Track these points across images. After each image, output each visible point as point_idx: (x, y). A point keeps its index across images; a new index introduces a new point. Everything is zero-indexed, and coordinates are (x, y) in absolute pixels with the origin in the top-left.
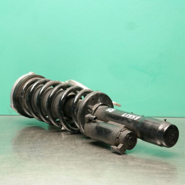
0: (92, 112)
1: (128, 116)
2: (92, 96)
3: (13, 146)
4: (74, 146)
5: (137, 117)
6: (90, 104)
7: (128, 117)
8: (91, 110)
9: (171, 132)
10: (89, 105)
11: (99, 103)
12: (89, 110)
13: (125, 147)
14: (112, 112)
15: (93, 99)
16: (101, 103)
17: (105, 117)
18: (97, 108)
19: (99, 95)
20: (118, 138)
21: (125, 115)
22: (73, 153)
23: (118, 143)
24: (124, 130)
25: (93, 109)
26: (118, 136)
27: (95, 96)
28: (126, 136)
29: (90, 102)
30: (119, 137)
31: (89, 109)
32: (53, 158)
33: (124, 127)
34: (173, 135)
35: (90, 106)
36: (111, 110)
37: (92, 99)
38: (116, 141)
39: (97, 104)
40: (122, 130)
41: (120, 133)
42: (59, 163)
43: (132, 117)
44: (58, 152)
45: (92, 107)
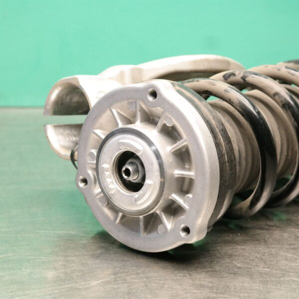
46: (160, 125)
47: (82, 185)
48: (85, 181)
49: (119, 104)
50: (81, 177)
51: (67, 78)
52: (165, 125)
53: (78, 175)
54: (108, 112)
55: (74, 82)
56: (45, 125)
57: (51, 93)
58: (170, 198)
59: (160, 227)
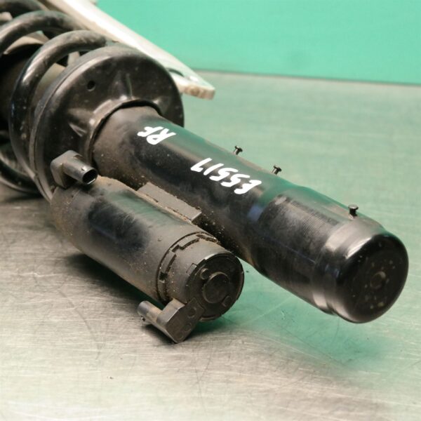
0: (88, 135)
1: (215, 173)
2: (88, 73)
5: (246, 181)
6: (80, 104)
7: (213, 178)
8: (85, 126)
9: (373, 265)
10: (74, 107)
11: (116, 96)
12: (73, 127)
13: (192, 312)
14: (159, 145)
15: (91, 84)
16: (124, 99)
17: (131, 164)
18: (105, 121)
19: (114, 65)
20: (163, 276)
21: (205, 168)
23: (166, 294)
24: (189, 244)
25: (94, 123)
26: (163, 270)
27: (99, 72)
28: (196, 270)
29: (77, 96)
30: (169, 273)
31: (76, 121)
33: (195, 222)
34: (383, 274)
35: (78, 112)
36: (158, 132)
37: (84, 84)
38: (157, 285)
39: (109, 102)
40: (182, 244)
41: (171, 254)
43: (227, 180)
45: (89, 113)
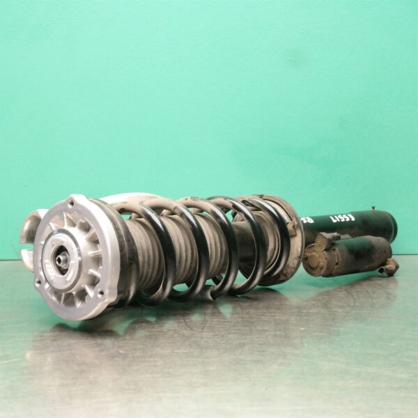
3: (52, 334)
4: (187, 330)
22: (190, 345)
32: (152, 359)
42: (168, 372)
44: (157, 346)
46: (78, 224)
47: (37, 285)
48: (39, 282)
49: (53, 219)
50: (37, 280)
51: (31, 213)
52: (81, 223)
53: (35, 279)
54: (48, 227)
55: (35, 214)
56: (20, 250)
57: (23, 226)
58: (89, 273)
59: (86, 297)
